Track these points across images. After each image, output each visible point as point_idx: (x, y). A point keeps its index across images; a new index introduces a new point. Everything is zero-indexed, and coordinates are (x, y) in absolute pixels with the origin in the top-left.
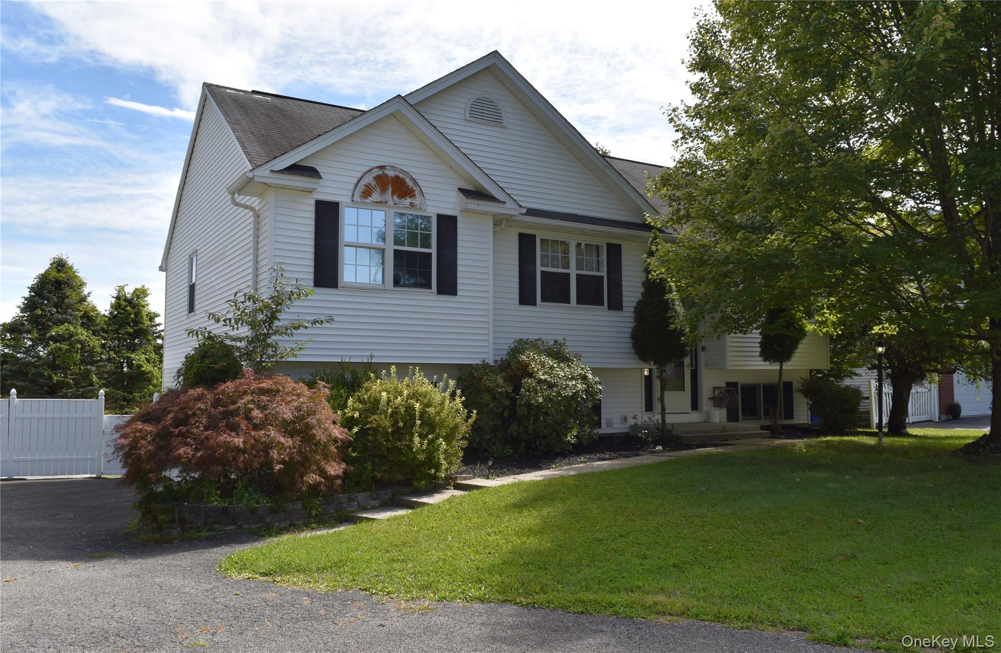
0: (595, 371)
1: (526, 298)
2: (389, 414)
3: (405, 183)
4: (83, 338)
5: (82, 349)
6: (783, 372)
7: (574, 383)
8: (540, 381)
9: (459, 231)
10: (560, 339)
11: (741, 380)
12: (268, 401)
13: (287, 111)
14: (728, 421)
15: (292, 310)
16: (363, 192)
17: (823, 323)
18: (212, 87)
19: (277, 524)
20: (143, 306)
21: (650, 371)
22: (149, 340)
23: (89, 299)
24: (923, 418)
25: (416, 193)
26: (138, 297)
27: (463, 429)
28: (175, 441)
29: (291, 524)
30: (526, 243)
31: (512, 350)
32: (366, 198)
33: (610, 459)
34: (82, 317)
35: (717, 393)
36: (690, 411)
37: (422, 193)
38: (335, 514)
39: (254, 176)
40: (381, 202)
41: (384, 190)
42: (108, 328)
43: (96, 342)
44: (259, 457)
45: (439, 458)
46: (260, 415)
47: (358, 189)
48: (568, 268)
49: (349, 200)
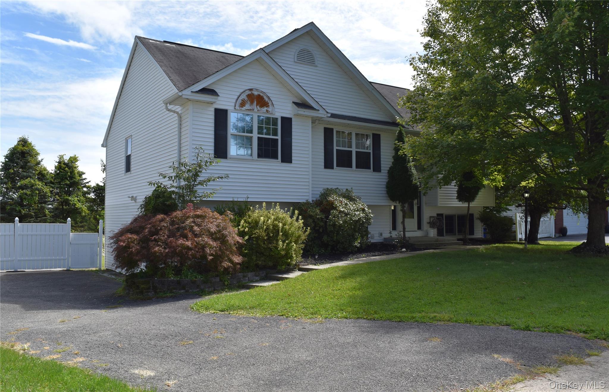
0: (369, 207)
1: (328, 165)
2: (264, 229)
3: (263, 98)
4: (39, 187)
5: (39, 193)
6: (470, 208)
7: (359, 213)
8: (341, 212)
9: (293, 126)
10: (349, 188)
11: (445, 212)
12: (202, 222)
13: (186, 54)
14: (438, 236)
15: (208, 171)
16: (241, 104)
17: (494, 180)
18: (141, 39)
19: (207, 289)
20: (75, 168)
21: (395, 207)
22: (79, 189)
23: (42, 163)
24: (546, 235)
25: (269, 104)
26: (72, 162)
27: (303, 237)
28: (151, 244)
29: (214, 289)
30: (328, 133)
31: (322, 195)
32: (242, 107)
33: (378, 256)
34: (38, 174)
35: (432, 220)
36: (417, 230)
37: (273, 104)
38: (237, 284)
39: (182, 94)
40: (250, 110)
41: (252, 103)
42: (54, 181)
43: (47, 190)
44: (200, 252)
45: (292, 254)
46: (198, 229)
47: (238, 101)
48: (351, 147)
49: (233, 108)
